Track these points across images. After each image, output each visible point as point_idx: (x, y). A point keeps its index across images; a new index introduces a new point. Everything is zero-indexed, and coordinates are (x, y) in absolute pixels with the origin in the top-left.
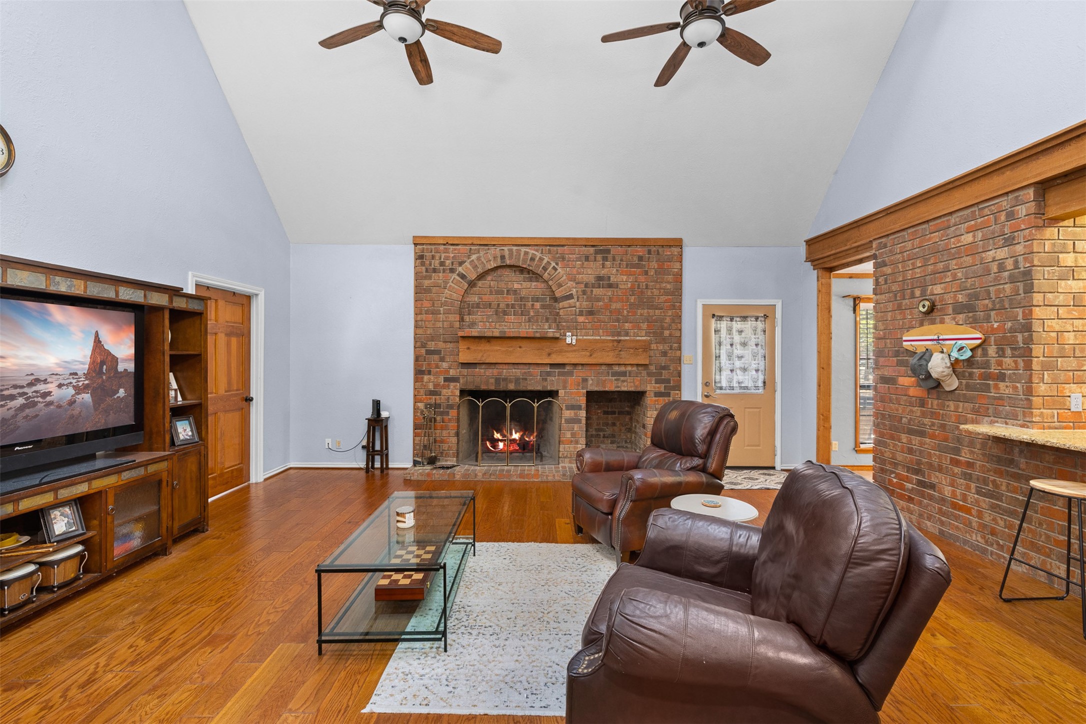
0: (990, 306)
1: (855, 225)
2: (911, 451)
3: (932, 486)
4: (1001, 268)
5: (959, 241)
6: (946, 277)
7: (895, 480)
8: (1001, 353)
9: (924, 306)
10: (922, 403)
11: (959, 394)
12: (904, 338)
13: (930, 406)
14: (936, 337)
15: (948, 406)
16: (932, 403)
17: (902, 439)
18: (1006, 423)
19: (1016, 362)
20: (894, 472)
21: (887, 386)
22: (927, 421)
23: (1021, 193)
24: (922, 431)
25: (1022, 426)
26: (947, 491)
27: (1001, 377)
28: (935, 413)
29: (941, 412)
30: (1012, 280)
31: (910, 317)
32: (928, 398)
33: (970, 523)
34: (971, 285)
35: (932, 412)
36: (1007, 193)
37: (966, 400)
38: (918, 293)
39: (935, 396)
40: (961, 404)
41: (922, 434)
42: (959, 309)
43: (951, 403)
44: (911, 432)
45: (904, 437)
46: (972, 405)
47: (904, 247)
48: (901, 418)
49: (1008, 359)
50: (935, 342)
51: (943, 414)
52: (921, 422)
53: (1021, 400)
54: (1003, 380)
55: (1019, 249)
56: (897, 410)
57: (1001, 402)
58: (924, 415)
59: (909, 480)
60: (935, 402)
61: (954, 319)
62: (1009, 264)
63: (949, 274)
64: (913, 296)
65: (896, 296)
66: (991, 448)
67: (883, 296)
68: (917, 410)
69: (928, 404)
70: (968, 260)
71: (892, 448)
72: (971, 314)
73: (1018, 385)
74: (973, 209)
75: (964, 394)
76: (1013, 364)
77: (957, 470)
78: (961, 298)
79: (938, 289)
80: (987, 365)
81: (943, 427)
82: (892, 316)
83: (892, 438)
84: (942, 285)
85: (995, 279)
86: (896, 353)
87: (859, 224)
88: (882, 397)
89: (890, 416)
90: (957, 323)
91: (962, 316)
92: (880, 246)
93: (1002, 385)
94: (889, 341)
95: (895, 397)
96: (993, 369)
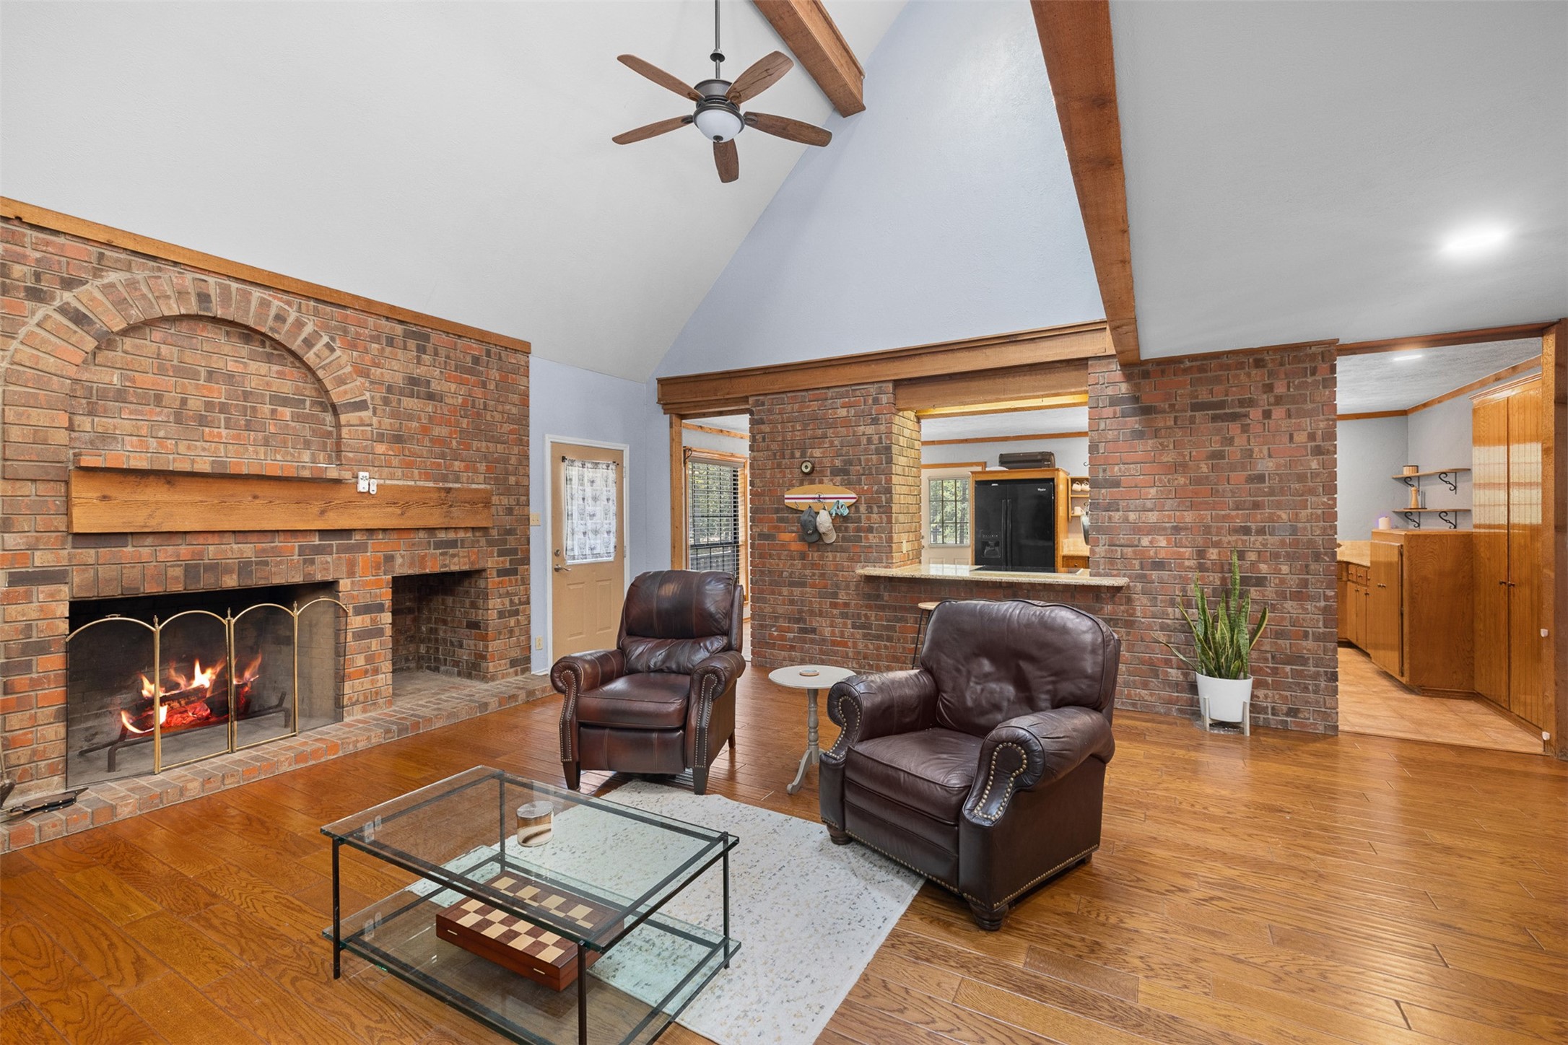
0: (861, 471)
1: (728, 376)
2: (792, 602)
3: (814, 631)
4: (870, 441)
5: (836, 414)
6: (824, 442)
7: (775, 633)
8: (870, 510)
9: (806, 467)
10: (803, 556)
11: (837, 546)
12: (786, 496)
13: (810, 558)
14: (817, 496)
15: (827, 557)
16: (813, 555)
17: (782, 593)
18: (875, 567)
19: (881, 517)
20: (774, 626)
21: (767, 542)
22: (807, 572)
23: (884, 385)
24: (802, 582)
25: (886, 567)
26: (827, 631)
27: (870, 530)
28: (815, 564)
29: (821, 563)
30: (878, 452)
31: (790, 476)
32: (809, 551)
33: (847, 654)
34: (846, 452)
35: (812, 564)
36: (873, 382)
37: (843, 550)
38: (798, 454)
39: (815, 549)
40: (838, 554)
41: (803, 585)
42: (836, 472)
43: (830, 554)
44: (792, 584)
45: (785, 591)
46: (847, 554)
47: (784, 409)
48: (782, 572)
49: (875, 515)
50: (816, 501)
51: (822, 565)
52: (802, 574)
53: (885, 547)
54: (872, 532)
55: (883, 428)
56: (778, 565)
57: (870, 550)
58: (804, 567)
59: (789, 630)
60: (816, 554)
61: (832, 480)
62: (875, 438)
63: (827, 440)
64: (793, 456)
65: (774, 455)
66: (863, 588)
67: (761, 454)
68: (798, 563)
69: (808, 557)
70: (843, 431)
71: (773, 603)
72: (846, 477)
73: (883, 535)
74: (847, 388)
75: (841, 546)
76: (878, 519)
77: (835, 611)
78: (838, 463)
79: (817, 453)
80: (859, 520)
81: (823, 575)
82: (771, 474)
83: (773, 593)
84: (821, 450)
85: (865, 449)
86: (777, 511)
87: (732, 375)
88: (761, 554)
89: (769, 572)
90: (834, 484)
91: (839, 478)
92: (757, 404)
93: (870, 536)
94: (767, 498)
95: (774, 552)
96: (864, 524)
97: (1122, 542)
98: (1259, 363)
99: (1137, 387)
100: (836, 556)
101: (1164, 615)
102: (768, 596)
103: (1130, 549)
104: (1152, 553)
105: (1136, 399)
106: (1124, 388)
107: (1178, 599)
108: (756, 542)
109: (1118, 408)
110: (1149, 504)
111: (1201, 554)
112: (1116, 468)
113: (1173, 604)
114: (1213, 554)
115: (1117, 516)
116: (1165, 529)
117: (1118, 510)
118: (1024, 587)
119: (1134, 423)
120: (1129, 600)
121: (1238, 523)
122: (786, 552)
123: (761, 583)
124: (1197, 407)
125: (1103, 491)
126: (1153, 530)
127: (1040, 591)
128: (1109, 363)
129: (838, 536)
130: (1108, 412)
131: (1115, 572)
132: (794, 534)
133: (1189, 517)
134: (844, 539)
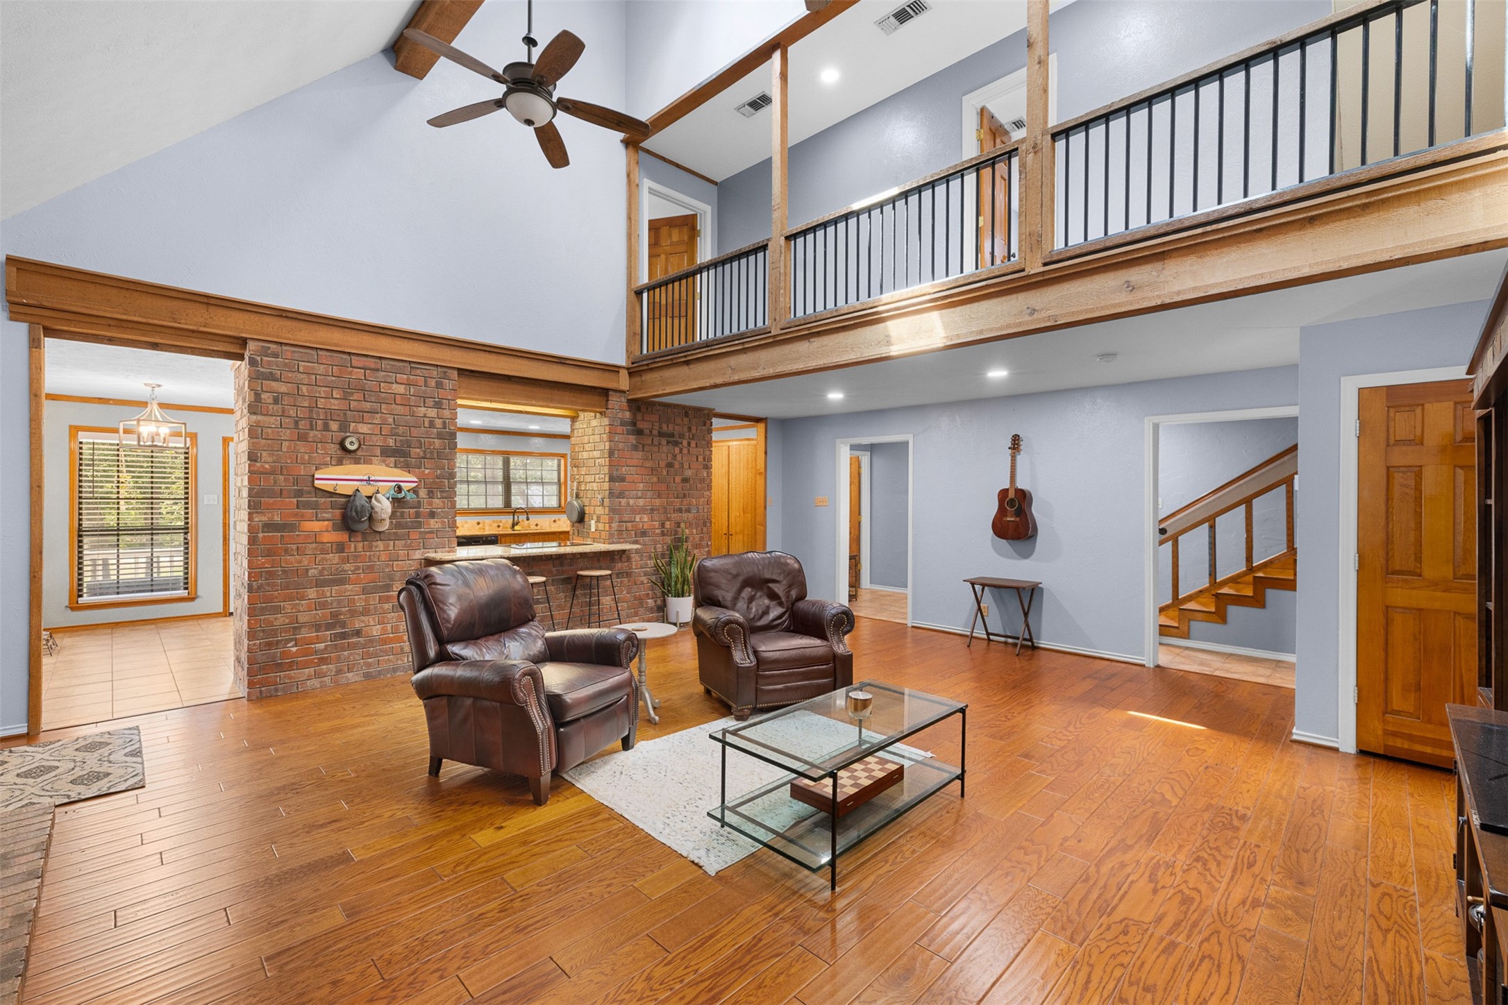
0: (422, 454)
2: (323, 605)
3: (358, 633)
4: (432, 425)
5: (390, 388)
6: (373, 418)
7: (294, 649)
8: (431, 494)
9: (352, 443)
10: (341, 548)
11: (391, 533)
12: (316, 476)
13: (352, 550)
14: (366, 478)
15: (376, 546)
16: (355, 546)
17: (308, 595)
18: (436, 552)
19: (444, 502)
20: (291, 640)
21: (279, 534)
22: (347, 566)
23: (449, 371)
24: (340, 578)
25: (449, 552)
26: (376, 631)
27: (432, 515)
28: (360, 556)
29: (368, 553)
30: (440, 436)
31: (323, 452)
32: (350, 541)
33: (402, 649)
34: (403, 433)
35: (355, 556)
36: (437, 366)
37: (397, 537)
38: (334, 426)
39: (360, 538)
40: (392, 543)
41: (341, 582)
42: (387, 453)
43: (379, 542)
44: (320, 583)
45: (312, 593)
46: (403, 542)
47: (313, 368)
48: (307, 570)
49: (436, 500)
50: (365, 483)
51: (370, 556)
52: (340, 569)
53: (448, 531)
54: (433, 518)
55: (447, 413)
56: (300, 562)
57: (431, 536)
58: (342, 561)
59: (319, 640)
60: (359, 545)
61: (384, 461)
62: (438, 423)
63: (377, 416)
64: (326, 428)
65: (296, 423)
68: (334, 558)
69: (350, 548)
70: (400, 409)
71: (289, 611)
72: (402, 459)
73: (446, 520)
74: (405, 364)
75: (395, 533)
76: (441, 504)
77: (386, 606)
78: (391, 442)
79: (363, 428)
80: (419, 505)
82: (289, 447)
83: (290, 598)
84: (370, 426)
85: (427, 432)
86: (299, 493)
87: (212, 301)
88: (269, 550)
89: (284, 572)
90: (387, 466)
91: (393, 459)
92: (264, 352)
93: (432, 521)
94: (282, 477)
95: (294, 547)
96: (425, 509)
97: (626, 519)
98: (686, 415)
99: (634, 415)
100: (388, 545)
101: (646, 566)
102: (282, 604)
103: (630, 524)
104: (641, 526)
105: (634, 424)
106: (628, 415)
107: (653, 554)
108: (261, 535)
109: (625, 428)
110: (640, 494)
111: (663, 525)
112: (624, 469)
113: (650, 558)
114: (668, 525)
115: (624, 501)
116: (647, 510)
117: (624, 498)
118: (568, 557)
119: (632, 439)
120: (629, 559)
121: (678, 506)
122: (314, 545)
123: (268, 588)
124: (661, 435)
125: (617, 484)
126: (642, 511)
127: (578, 558)
128: (621, 396)
129: (391, 523)
130: (620, 429)
131: (622, 540)
132: (326, 523)
133: (657, 502)
134: (399, 526)
